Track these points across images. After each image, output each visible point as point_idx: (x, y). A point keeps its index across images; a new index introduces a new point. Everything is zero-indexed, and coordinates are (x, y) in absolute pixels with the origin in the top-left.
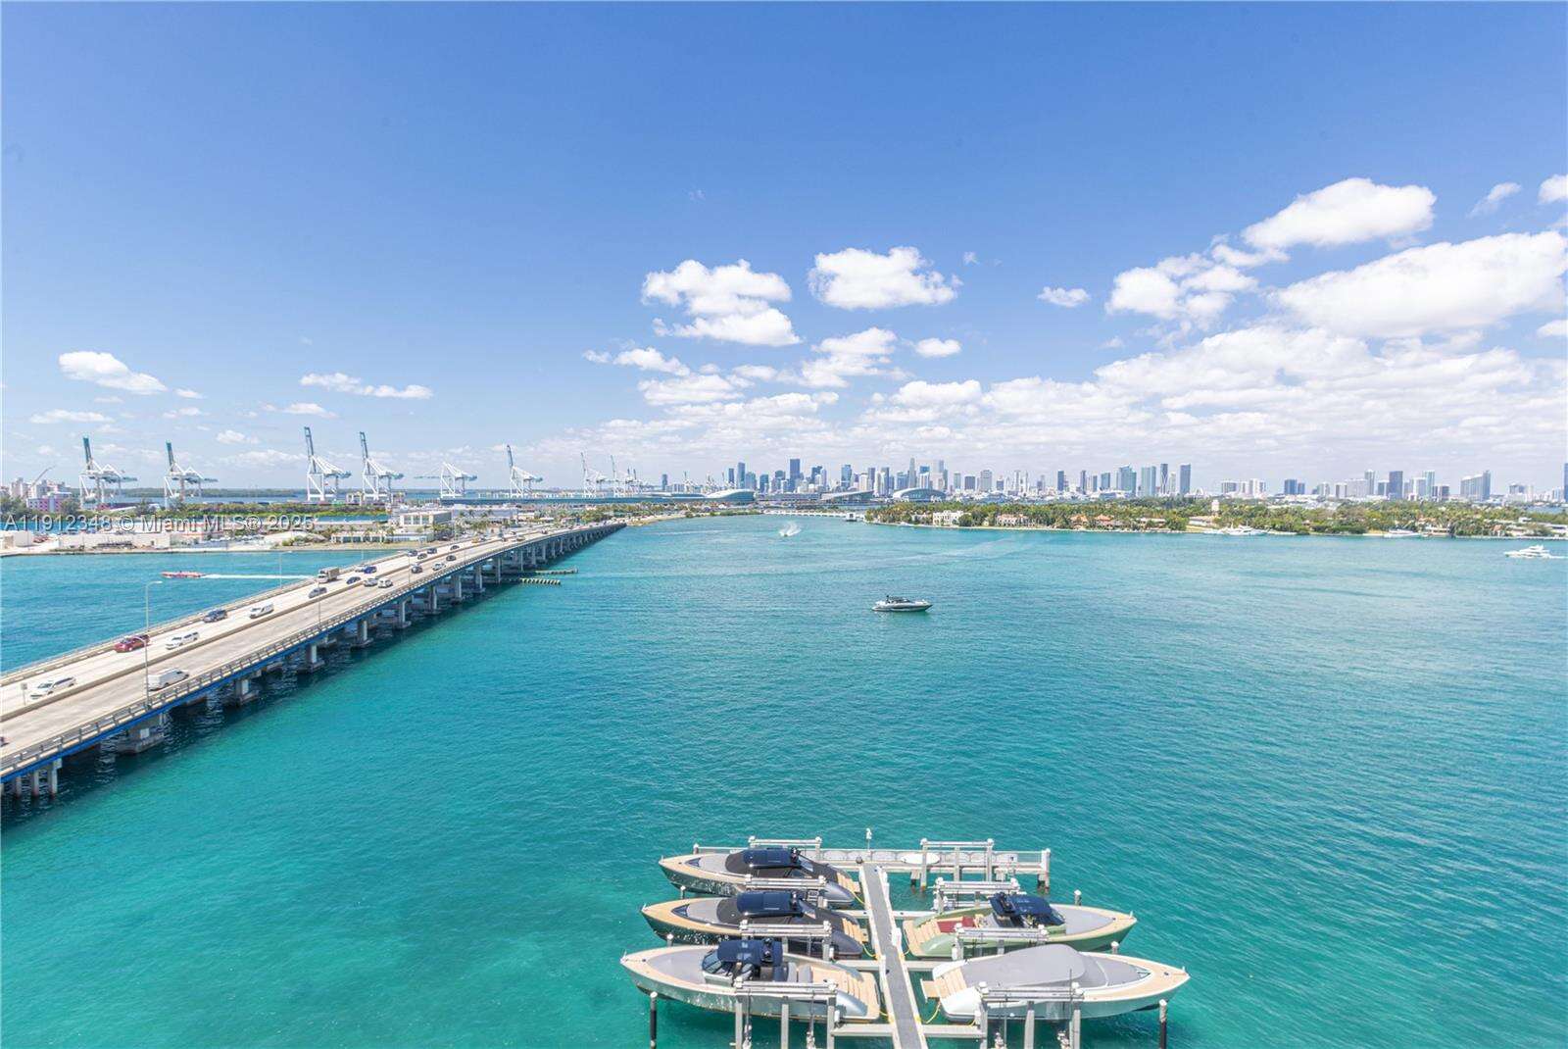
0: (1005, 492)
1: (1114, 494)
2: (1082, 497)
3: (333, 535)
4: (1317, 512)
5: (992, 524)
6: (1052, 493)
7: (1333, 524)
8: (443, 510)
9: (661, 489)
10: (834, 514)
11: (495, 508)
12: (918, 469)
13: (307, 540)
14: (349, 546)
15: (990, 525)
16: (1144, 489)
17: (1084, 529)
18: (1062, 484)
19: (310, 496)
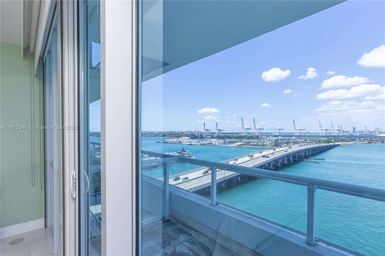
3: (249, 144)
8: (275, 138)
9: (353, 132)
11: (290, 138)
13: (243, 145)
14: (253, 146)
19: (242, 134)
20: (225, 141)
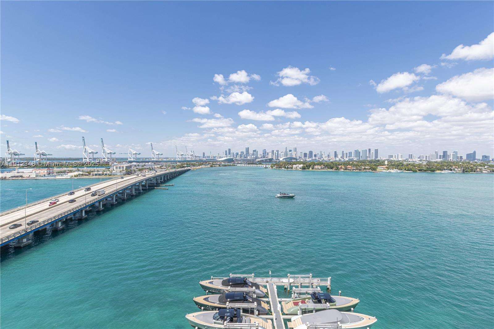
0: (317, 158)
1: (353, 159)
2: (342, 160)
3: (91, 173)
4: (420, 165)
5: (313, 169)
6: (333, 159)
7: (425, 169)
8: (129, 164)
9: (202, 157)
10: (260, 166)
11: (147, 164)
12: (288, 151)
13: (82, 175)
14: (97, 177)
15: (312, 169)
16: (363, 157)
17: (343, 171)
18: (336, 155)
19: (84, 160)
20: (51, 171)
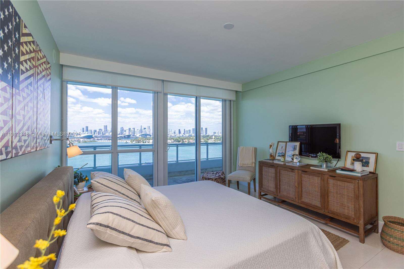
1: (192, 135)
2: (184, 135)
6: (178, 134)
10: (120, 141)
12: (143, 129)
18: (180, 132)
